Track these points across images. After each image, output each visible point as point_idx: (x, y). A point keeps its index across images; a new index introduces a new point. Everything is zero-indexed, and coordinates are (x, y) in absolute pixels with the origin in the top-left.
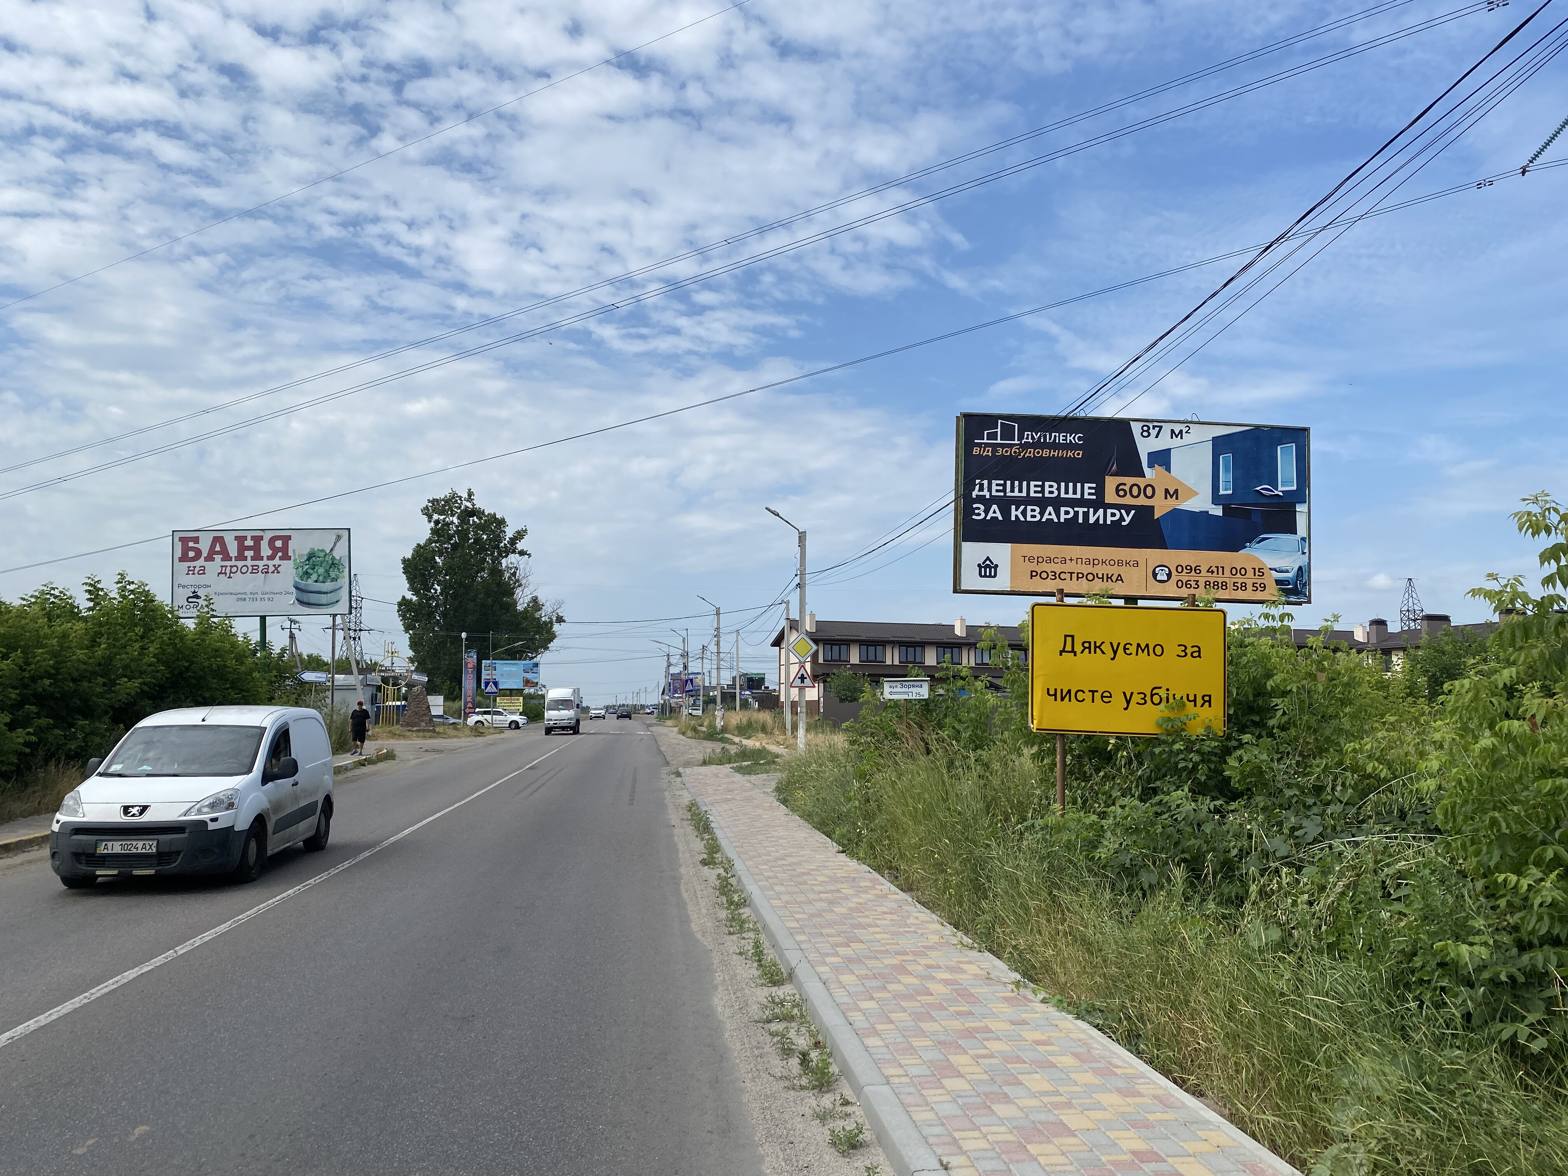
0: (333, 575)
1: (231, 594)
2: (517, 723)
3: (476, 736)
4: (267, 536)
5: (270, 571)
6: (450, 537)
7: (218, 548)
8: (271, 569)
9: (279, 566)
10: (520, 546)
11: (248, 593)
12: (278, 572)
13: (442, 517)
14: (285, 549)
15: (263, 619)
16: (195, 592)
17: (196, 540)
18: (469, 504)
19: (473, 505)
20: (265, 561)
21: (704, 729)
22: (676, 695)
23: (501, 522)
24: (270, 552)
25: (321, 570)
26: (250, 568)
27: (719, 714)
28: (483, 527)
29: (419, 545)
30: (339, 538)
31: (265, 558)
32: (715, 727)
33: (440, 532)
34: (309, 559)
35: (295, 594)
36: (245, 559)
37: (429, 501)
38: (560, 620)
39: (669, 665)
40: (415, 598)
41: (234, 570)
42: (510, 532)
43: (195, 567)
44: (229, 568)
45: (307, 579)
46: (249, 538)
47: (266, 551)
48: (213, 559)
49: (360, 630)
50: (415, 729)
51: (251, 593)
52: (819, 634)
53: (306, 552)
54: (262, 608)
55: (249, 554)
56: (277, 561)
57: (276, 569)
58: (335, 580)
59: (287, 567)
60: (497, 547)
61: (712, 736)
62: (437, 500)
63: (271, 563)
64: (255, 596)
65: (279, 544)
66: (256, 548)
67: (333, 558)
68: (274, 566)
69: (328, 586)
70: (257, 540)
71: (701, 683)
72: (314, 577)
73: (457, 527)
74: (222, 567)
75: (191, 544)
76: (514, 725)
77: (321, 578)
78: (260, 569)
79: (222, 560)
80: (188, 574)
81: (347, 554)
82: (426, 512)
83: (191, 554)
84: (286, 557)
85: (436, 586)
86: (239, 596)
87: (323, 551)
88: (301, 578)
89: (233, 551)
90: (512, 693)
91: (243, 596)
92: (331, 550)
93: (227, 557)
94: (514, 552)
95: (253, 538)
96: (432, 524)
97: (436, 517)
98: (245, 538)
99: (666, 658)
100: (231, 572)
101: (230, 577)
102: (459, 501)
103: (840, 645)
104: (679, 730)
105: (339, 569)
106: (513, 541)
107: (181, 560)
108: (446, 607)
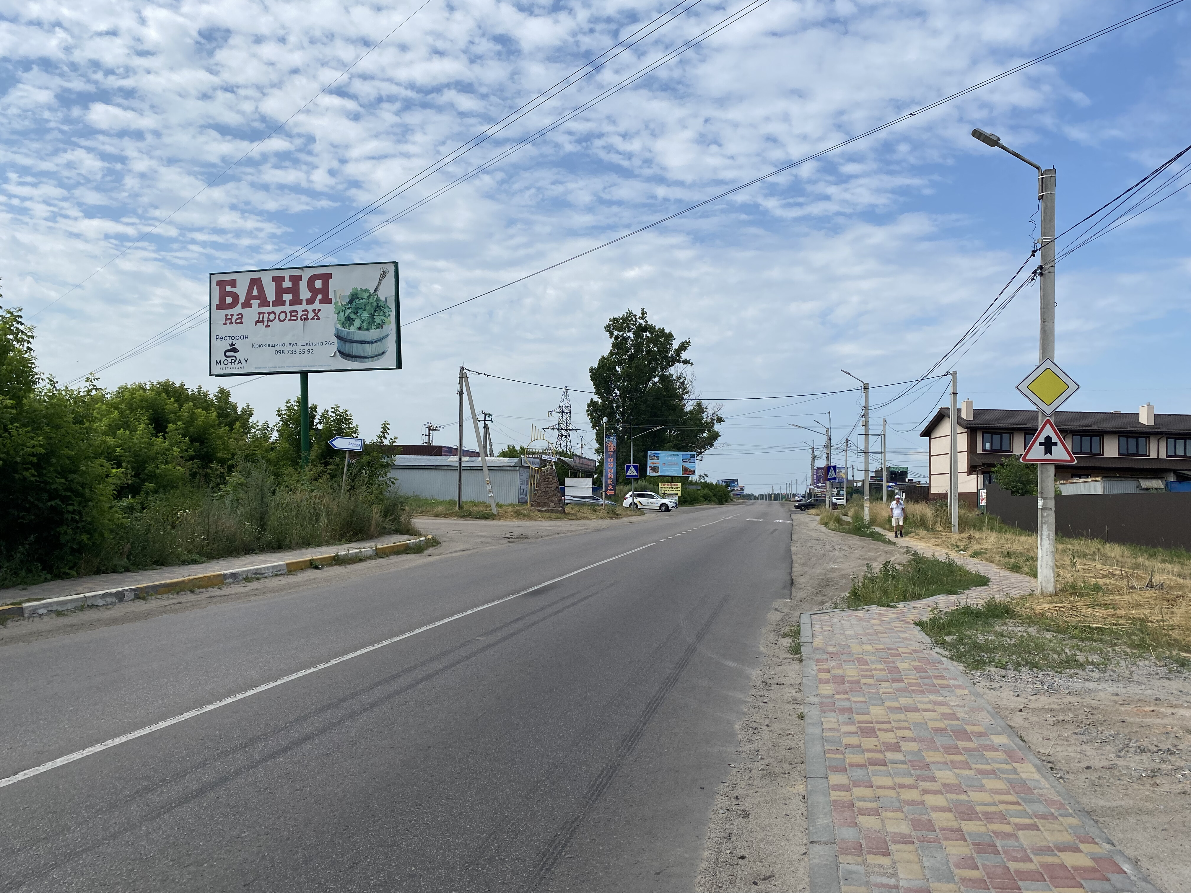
0: (378, 320)
1: (269, 345)
2: (666, 506)
3: (611, 518)
4: (306, 275)
5: (310, 317)
6: (628, 350)
7: (255, 292)
8: (311, 315)
9: (319, 310)
10: (684, 355)
11: (287, 344)
12: (318, 319)
13: (621, 333)
14: (325, 290)
15: (304, 375)
16: (232, 345)
17: (233, 283)
18: (642, 322)
19: (646, 322)
20: (304, 306)
21: (848, 519)
22: (820, 485)
23: (669, 337)
24: (309, 295)
25: (365, 315)
26: (289, 315)
27: (867, 504)
28: (653, 341)
29: (603, 357)
30: (384, 274)
31: (304, 302)
32: (862, 519)
33: (619, 345)
34: (351, 302)
35: (336, 345)
36: (283, 303)
37: (610, 320)
38: (720, 420)
39: (814, 458)
40: (600, 401)
41: (272, 316)
42: (676, 345)
43: (232, 315)
44: (266, 315)
45: (349, 326)
46: (287, 279)
47: (305, 294)
48: (250, 306)
49: (570, 430)
50: (545, 509)
51: (290, 345)
52: (977, 422)
53: (348, 292)
54: (302, 362)
55: (287, 297)
56: (316, 305)
57: (316, 315)
58: (380, 326)
59: (328, 311)
60: (666, 357)
61: (859, 529)
62: (617, 319)
63: (310, 308)
64: (294, 348)
65: (318, 284)
66: (295, 290)
67: (378, 300)
68: (314, 311)
69: (373, 334)
70: (296, 280)
71: (844, 476)
72: (357, 323)
73: (632, 341)
74: (260, 314)
75: (228, 289)
76: (665, 508)
77: (365, 325)
78: (299, 316)
79: (260, 306)
80: (225, 324)
81: (393, 293)
82: (608, 328)
83: (229, 300)
84: (326, 300)
85: (616, 391)
86: (278, 348)
87: (366, 291)
88: (343, 325)
89: (271, 295)
90: (672, 479)
91: (281, 348)
92: (376, 290)
93: (264, 303)
94: (679, 361)
95: (292, 278)
96: (613, 339)
97: (616, 333)
98: (283, 278)
99: (811, 451)
100: (269, 320)
101: (268, 326)
102: (634, 319)
103: (1001, 434)
104: (821, 519)
105: (384, 313)
106: (678, 352)
107: (219, 307)
108: (623, 407)
